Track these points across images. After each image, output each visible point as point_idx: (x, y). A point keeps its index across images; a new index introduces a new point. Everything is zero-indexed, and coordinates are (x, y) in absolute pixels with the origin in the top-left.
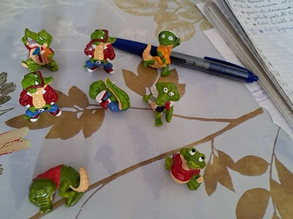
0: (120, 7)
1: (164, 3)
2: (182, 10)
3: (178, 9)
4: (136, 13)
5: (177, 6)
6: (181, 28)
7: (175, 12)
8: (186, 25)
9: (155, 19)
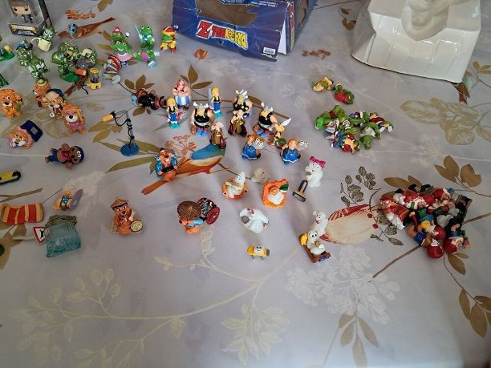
0: (413, 117)
1: (443, 113)
2: (458, 118)
3: (455, 117)
4: (425, 122)
5: (454, 115)
6: (462, 133)
7: (454, 119)
8: (467, 131)
9: (441, 127)
